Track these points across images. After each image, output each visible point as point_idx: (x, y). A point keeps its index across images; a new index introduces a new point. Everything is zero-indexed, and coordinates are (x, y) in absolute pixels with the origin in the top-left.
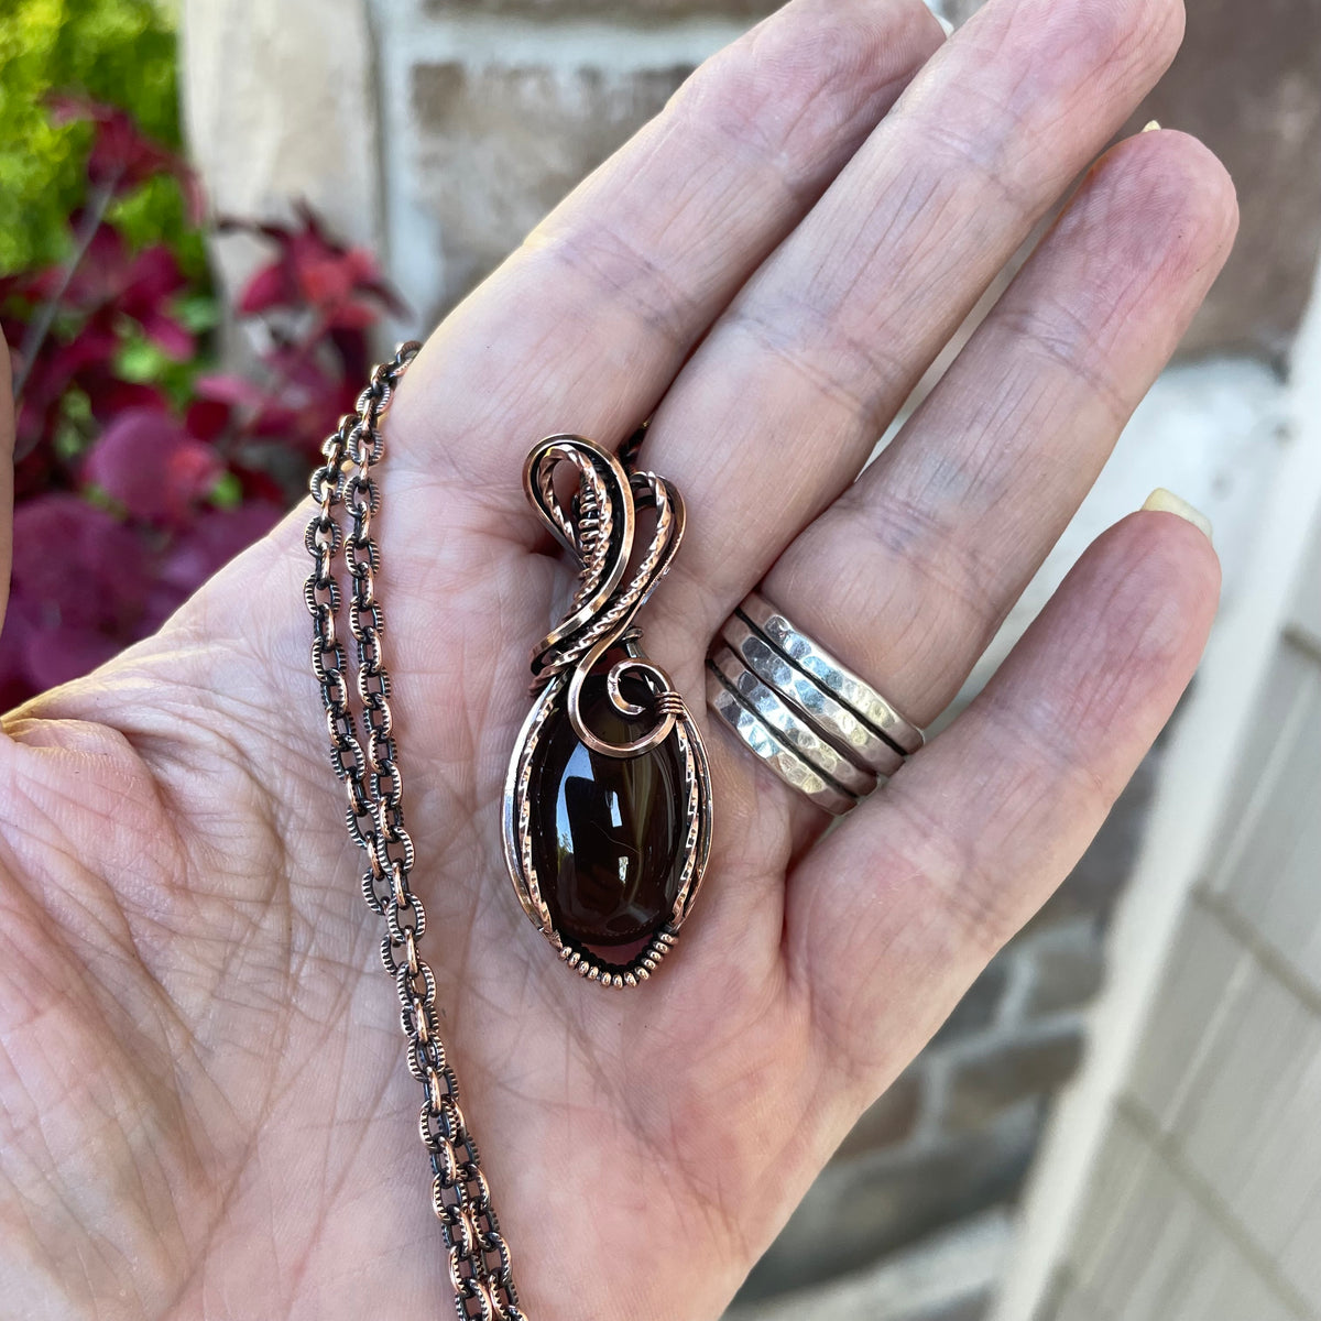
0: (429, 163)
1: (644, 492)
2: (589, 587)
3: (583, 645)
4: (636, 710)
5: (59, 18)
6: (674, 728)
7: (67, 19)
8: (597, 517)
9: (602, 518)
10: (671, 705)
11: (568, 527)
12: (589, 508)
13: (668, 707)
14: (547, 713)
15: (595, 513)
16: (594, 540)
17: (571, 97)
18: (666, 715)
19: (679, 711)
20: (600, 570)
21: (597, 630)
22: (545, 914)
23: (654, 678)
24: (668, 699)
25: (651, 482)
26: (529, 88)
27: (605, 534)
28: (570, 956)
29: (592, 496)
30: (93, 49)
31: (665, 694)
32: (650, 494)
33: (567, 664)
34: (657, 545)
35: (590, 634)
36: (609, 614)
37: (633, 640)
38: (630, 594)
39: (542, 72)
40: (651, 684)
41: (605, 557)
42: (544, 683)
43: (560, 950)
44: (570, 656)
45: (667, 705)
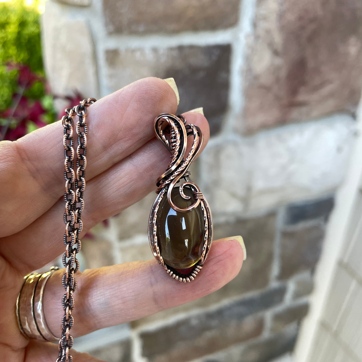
0: (111, 76)
1: (190, 130)
2: (173, 160)
3: (172, 178)
4: (188, 198)
5: (17, 29)
6: (200, 203)
7: (20, 29)
8: (175, 139)
9: (177, 139)
10: (199, 196)
11: (167, 141)
12: (173, 136)
13: (198, 197)
14: (162, 199)
15: (175, 137)
16: (175, 146)
17: (150, 56)
18: (197, 199)
19: (201, 198)
20: (177, 155)
21: (176, 174)
22: (161, 260)
23: (194, 187)
24: (198, 194)
25: (192, 127)
26: (138, 55)
27: (178, 144)
28: (170, 272)
29: (174, 132)
30: (27, 37)
31: (197, 193)
32: (192, 131)
33: (167, 184)
34: (194, 147)
35: (174, 175)
36: (179, 168)
37: (188, 176)
38: (186, 162)
39: (141, 50)
40: (193, 189)
41: (178, 151)
42: (160, 190)
43: (166, 270)
44: (168, 181)
45: (198, 196)
